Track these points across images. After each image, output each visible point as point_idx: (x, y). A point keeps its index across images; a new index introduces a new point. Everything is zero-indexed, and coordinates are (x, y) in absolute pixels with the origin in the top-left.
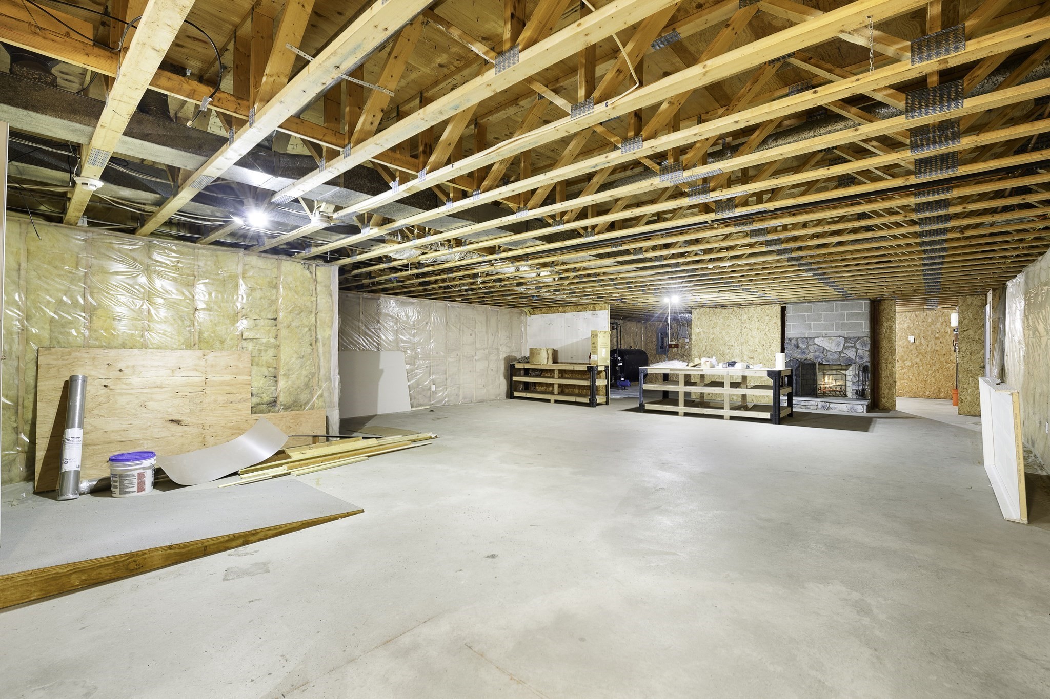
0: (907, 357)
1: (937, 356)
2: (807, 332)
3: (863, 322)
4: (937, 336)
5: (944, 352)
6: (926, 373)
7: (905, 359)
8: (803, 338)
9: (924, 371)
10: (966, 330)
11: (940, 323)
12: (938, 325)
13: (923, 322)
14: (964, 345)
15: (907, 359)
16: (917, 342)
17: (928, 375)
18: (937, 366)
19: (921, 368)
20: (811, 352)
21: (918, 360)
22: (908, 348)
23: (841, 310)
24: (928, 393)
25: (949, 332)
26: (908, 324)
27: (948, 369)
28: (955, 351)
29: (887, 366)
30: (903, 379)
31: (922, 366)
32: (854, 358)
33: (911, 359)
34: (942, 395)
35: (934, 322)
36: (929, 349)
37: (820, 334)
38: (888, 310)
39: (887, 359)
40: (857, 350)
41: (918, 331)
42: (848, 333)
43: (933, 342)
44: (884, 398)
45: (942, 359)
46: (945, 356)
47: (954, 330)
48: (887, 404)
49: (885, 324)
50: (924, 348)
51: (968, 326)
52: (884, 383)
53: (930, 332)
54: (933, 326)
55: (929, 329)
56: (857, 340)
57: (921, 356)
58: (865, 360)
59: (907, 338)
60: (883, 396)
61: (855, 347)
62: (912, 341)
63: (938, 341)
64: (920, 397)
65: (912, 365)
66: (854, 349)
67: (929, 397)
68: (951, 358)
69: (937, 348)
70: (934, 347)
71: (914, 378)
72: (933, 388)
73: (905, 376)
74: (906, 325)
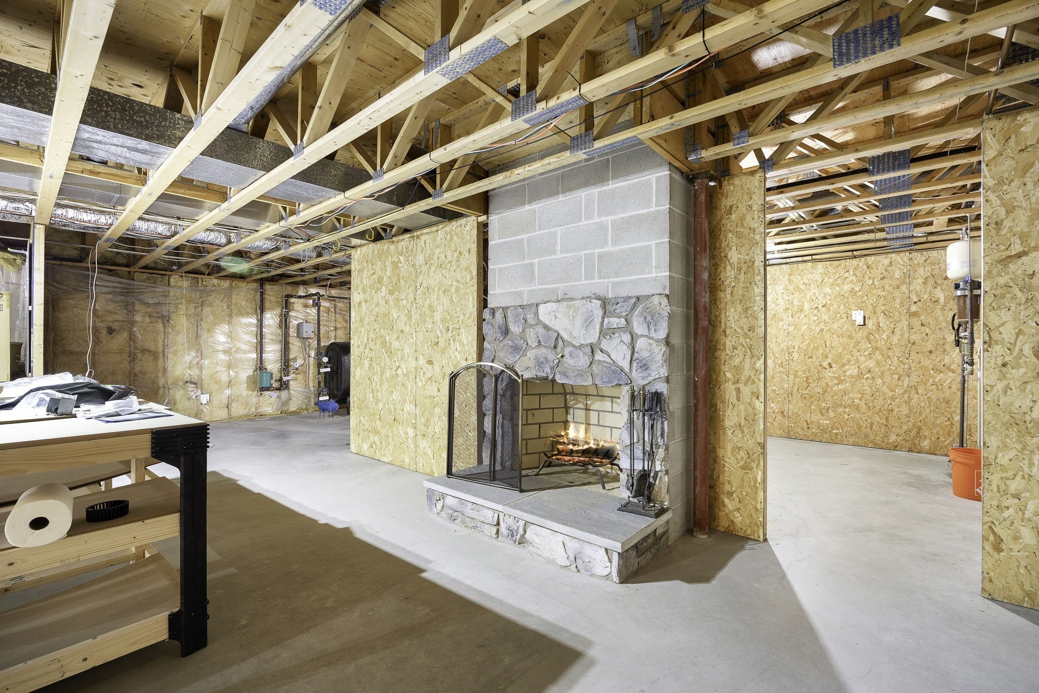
0: (849, 357)
1: (913, 355)
2: (525, 288)
3: (653, 243)
4: (914, 308)
5: (930, 346)
6: (890, 394)
7: (845, 361)
8: (516, 307)
9: (885, 389)
10: (1019, 256)
11: (920, 281)
12: (917, 285)
13: (883, 279)
14: (1006, 316)
15: (849, 361)
16: (870, 323)
17: (893, 398)
18: (914, 378)
19: (879, 381)
20: (532, 348)
21: (871, 364)
22: (850, 337)
23: (600, 214)
24: (893, 438)
25: (942, 300)
26: (851, 285)
27: (939, 386)
28: (958, 343)
29: (738, 390)
30: (841, 405)
31: (882, 376)
32: (625, 365)
33: (857, 361)
34: (926, 444)
35: (908, 278)
36: (895, 339)
37: (554, 291)
38: (743, 208)
39: (738, 369)
40: (633, 338)
41: (872, 300)
42: (615, 285)
43: (904, 323)
44: (730, 494)
45: (926, 362)
46: (933, 356)
47: (957, 287)
48: (738, 518)
49: (734, 256)
50: (884, 336)
51: (1023, 237)
52: (729, 447)
53: (898, 301)
54: (904, 288)
55: (897, 294)
56: (634, 306)
57: (878, 356)
58: (654, 375)
59: (848, 316)
60: (727, 487)
61: (628, 327)
62: (860, 321)
63: (916, 322)
64: (876, 446)
65: (860, 375)
66: (627, 338)
67: (895, 448)
68: (947, 360)
69: (914, 337)
70: (906, 336)
71: (863, 403)
72: (905, 427)
73: (845, 398)
74: (847, 287)
